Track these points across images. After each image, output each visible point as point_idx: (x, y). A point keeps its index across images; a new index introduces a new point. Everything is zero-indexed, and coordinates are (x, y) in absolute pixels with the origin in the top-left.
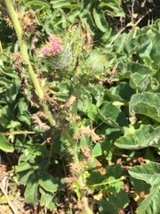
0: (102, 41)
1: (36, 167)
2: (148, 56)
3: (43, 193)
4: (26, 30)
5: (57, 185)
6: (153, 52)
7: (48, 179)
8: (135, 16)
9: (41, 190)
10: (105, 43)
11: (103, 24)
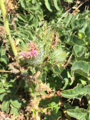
0: (56, 15)
1: (9, 91)
2: (84, 32)
3: (12, 107)
4: (9, 12)
5: (21, 104)
6: (87, 30)
7: (16, 99)
8: (78, 2)
9: (11, 105)
10: (58, 17)
11: (59, 5)
